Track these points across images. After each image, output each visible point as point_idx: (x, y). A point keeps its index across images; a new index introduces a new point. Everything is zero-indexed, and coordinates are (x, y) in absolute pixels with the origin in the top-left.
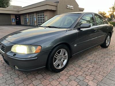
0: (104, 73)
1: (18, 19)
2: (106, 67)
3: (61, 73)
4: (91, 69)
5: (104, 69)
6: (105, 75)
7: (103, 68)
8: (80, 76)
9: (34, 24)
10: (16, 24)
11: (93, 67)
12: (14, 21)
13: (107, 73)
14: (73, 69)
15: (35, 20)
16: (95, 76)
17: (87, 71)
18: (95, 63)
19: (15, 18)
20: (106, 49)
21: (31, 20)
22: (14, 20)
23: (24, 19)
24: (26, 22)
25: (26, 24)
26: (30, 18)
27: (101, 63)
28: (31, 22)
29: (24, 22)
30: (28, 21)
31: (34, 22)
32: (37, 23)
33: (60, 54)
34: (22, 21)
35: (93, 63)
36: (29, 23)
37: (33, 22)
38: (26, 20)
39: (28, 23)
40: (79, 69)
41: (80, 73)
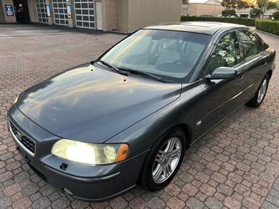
0: (262, 187)
1: (21, 5)
2: (263, 168)
3: (165, 189)
4: (232, 175)
5: (259, 175)
6: (264, 192)
7: (257, 173)
8: (209, 198)
9: (67, 22)
10: (17, 20)
11: (236, 169)
12: (10, 12)
13: (267, 188)
14: (191, 177)
15: (69, 11)
16: (244, 198)
17: (223, 182)
18: (239, 159)
19: (12, 4)
20: (257, 110)
21: (56, 11)
22: (12, 10)
23: (38, 6)
24: (43, 15)
25: (44, 20)
26: (55, 5)
27: (250, 157)
28: (57, 16)
29: (39, 15)
30: (49, 14)
31: (67, 17)
32: (74, 21)
33: (166, 151)
34: (31, 13)
35: (232, 157)
36: (52, 19)
37: (62, 17)
38: (43, 10)
39: (50, 19)
40: (205, 178)
41: (211, 190)
